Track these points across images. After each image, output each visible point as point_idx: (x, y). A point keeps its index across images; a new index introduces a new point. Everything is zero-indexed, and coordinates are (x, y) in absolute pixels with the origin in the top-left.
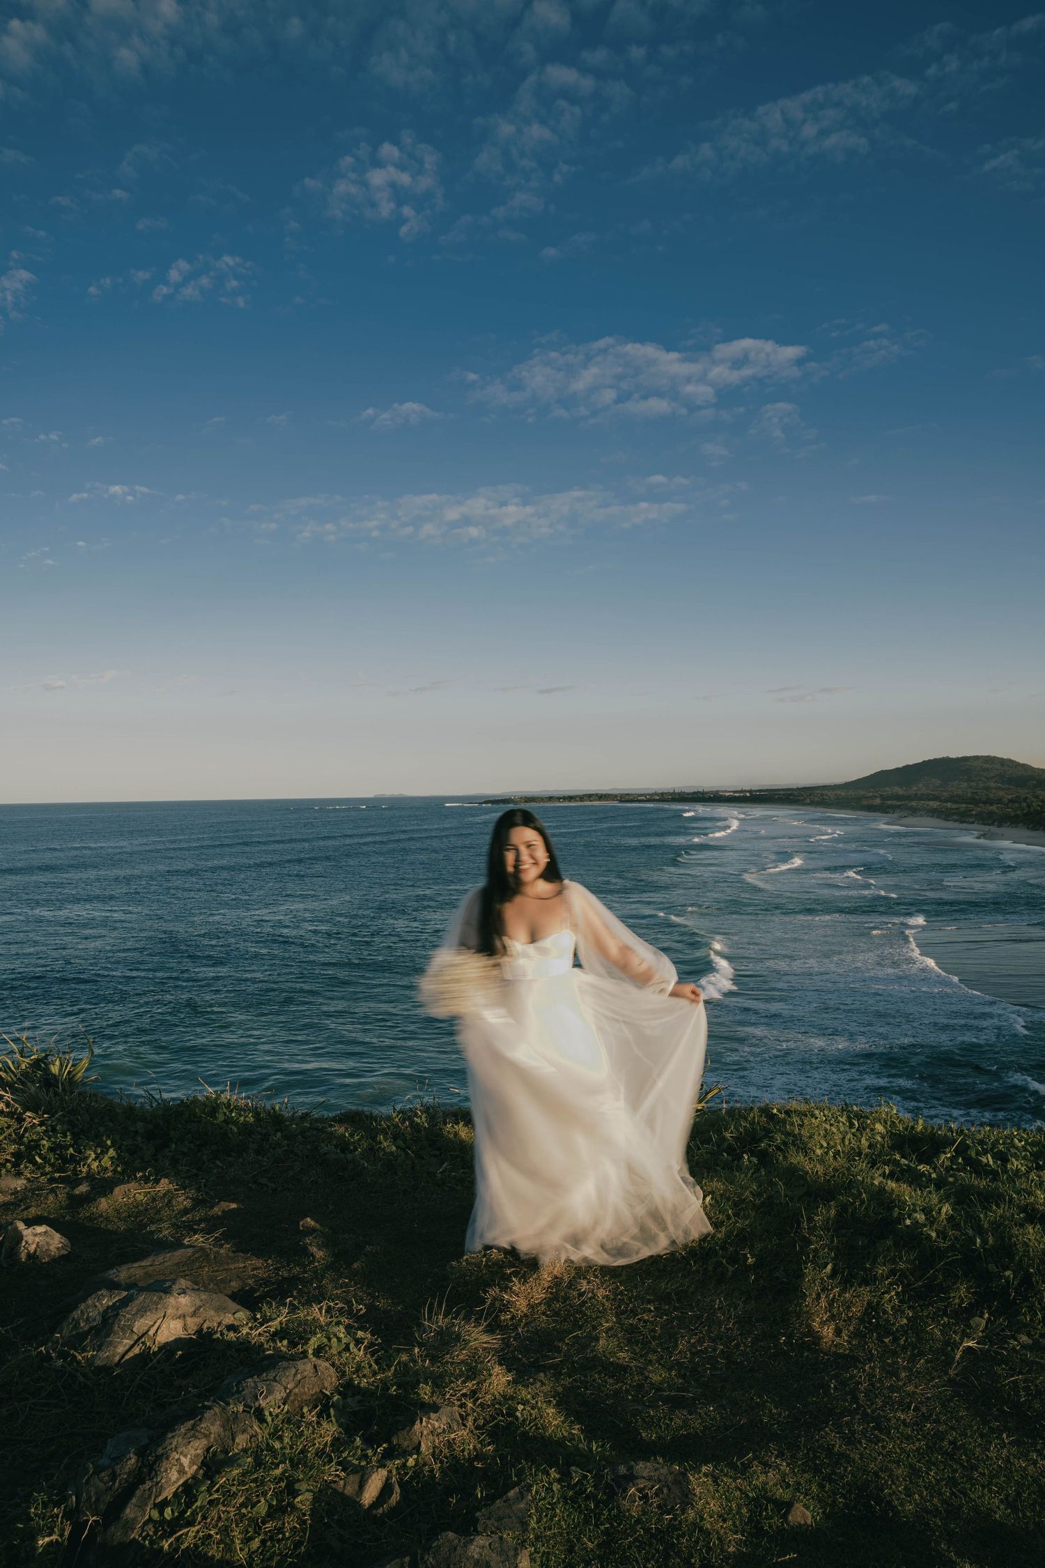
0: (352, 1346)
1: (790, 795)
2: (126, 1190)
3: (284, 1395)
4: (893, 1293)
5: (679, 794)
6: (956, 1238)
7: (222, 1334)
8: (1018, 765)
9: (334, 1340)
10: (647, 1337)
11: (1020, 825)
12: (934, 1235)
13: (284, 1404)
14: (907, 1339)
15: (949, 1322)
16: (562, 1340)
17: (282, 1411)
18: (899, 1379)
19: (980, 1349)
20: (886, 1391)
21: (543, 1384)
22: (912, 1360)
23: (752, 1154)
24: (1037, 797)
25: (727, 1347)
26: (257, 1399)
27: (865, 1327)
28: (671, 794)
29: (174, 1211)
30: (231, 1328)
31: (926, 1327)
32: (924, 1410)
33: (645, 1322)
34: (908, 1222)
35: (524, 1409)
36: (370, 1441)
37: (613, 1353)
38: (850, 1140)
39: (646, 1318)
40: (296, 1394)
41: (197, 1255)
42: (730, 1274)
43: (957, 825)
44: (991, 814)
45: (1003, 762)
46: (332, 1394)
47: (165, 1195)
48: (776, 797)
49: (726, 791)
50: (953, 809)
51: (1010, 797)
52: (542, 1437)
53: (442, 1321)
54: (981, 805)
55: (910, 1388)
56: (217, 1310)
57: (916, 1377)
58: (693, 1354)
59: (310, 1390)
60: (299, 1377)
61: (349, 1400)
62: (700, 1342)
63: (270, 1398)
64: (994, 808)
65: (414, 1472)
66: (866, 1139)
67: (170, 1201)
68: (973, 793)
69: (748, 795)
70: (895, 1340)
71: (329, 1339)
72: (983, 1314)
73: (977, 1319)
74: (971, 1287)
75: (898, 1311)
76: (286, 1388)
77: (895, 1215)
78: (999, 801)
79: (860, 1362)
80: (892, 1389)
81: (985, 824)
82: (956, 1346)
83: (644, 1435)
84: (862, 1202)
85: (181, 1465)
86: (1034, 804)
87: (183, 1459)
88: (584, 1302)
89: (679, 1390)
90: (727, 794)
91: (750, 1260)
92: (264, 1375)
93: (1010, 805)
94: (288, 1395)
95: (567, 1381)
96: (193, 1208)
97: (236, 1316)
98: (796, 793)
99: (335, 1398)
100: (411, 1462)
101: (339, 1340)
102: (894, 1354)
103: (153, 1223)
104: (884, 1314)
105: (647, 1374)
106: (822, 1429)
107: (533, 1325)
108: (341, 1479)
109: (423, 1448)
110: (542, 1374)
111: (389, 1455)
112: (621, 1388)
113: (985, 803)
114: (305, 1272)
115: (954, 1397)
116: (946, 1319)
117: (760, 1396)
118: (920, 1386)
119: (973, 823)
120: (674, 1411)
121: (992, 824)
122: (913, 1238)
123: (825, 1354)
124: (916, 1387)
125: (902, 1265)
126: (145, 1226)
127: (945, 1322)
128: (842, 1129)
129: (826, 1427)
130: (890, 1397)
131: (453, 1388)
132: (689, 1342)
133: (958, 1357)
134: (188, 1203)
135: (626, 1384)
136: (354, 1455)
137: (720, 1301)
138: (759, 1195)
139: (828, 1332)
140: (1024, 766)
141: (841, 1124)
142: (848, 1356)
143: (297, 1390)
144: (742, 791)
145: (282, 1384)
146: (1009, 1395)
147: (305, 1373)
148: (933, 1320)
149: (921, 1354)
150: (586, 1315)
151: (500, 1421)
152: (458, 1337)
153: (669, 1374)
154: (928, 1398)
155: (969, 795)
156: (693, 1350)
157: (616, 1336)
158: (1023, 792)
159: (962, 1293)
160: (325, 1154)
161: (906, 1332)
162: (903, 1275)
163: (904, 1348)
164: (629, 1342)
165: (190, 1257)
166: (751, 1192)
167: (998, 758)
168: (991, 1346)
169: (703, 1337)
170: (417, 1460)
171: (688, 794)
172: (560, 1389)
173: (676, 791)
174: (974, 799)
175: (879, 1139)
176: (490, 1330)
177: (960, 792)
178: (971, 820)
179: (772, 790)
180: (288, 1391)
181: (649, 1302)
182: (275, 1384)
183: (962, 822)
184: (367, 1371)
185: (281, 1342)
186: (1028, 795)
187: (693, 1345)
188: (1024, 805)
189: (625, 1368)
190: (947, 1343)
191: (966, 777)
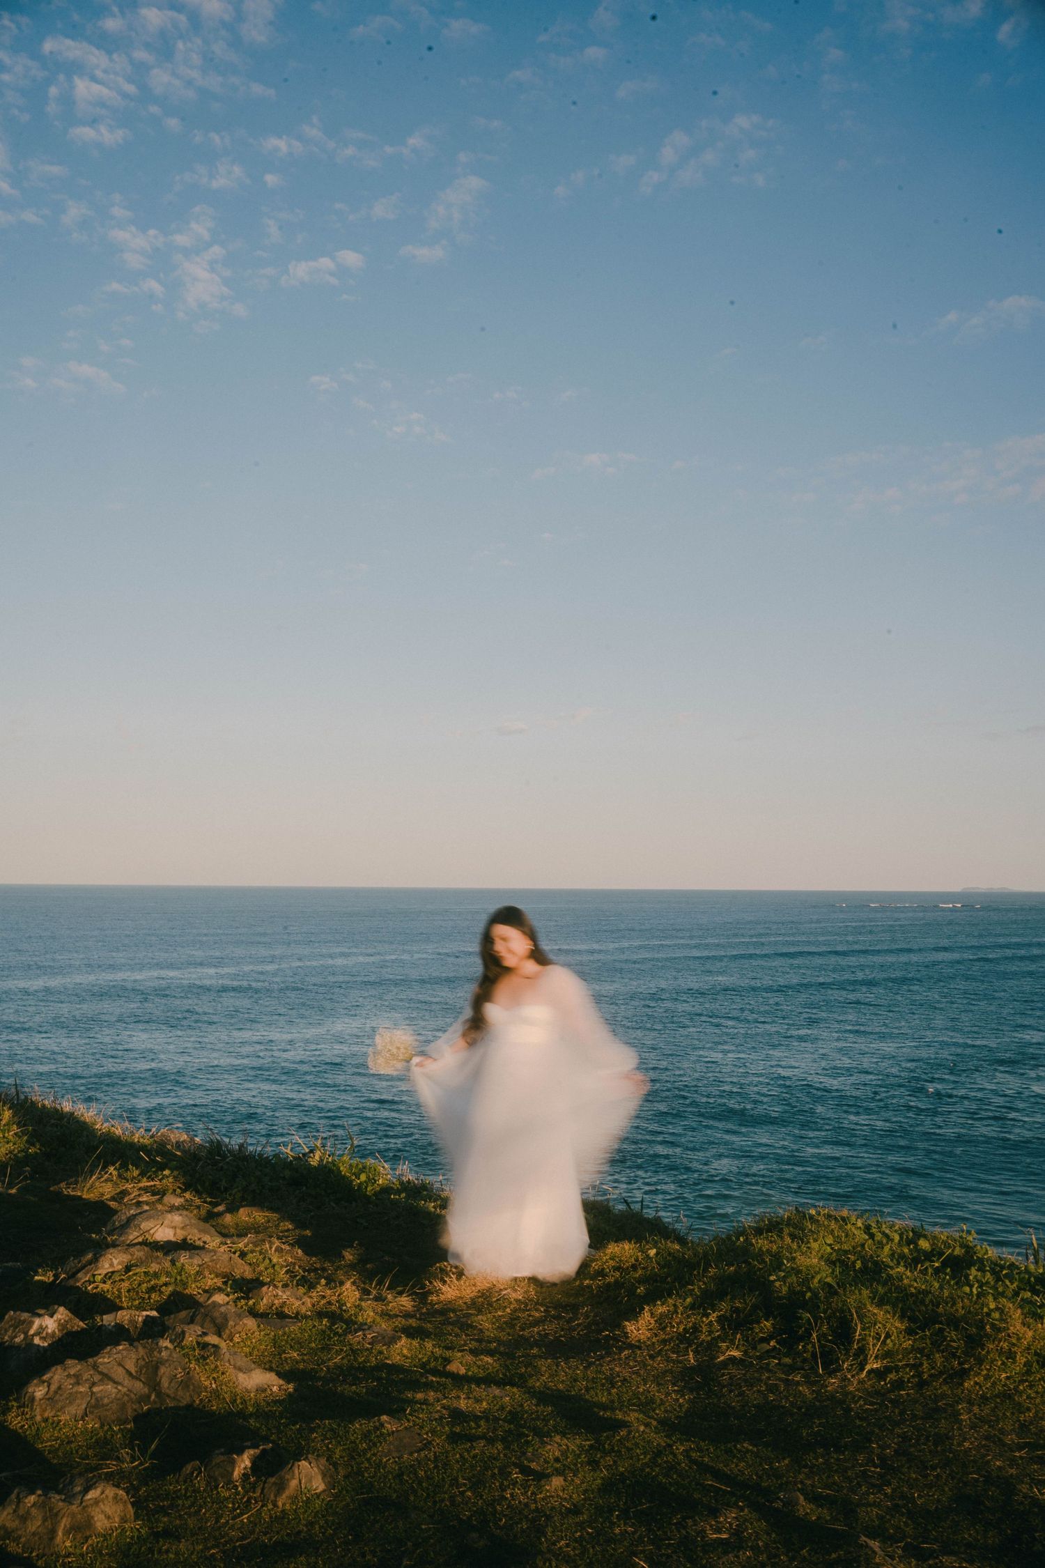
53: (385, 1292)
56: (200, 1231)
58: (538, 1333)
62: (551, 1329)
85: (112, 1262)
87: (114, 1260)
91: (639, 1291)
156: (542, 1332)
169: (557, 1327)
181: (545, 1306)
187: (545, 1330)
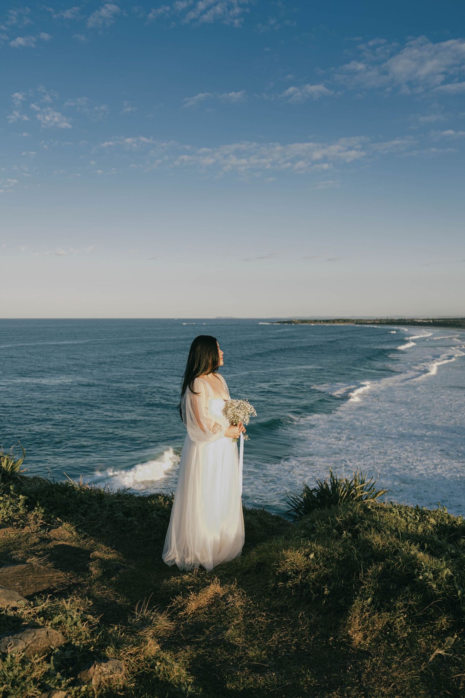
0: (78, 623)
1: (457, 322)
2: (5, 531)
3: (24, 647)
4: (402, 618)
5: (391, 320)
6: (447, 590)
7: (6, 612)
9: (69, 619)
10: (257, 631)
12: (434, 586)
13: (23, 652)
14: (404, 645)
15: (433, 638)
16: (207, 629)
17: (21, 655)
18: (390, 668)
19: (445, 655)
20: (380, 674)
21: (186, 651)
22: (403, 658)
23: (350, 531)
25: (300, 640)
26: (7, 648)
27: (382, 636)
28: (386, 320)
29: (28, 544)
30: (15, 609)
31: (418, 640)
32: (399, 687)
33: (259, 622)
34: (421, 577)
35: (160, 665)
36: (66, 675)
37: (233, 638)
38: (411, 527)
39: (260, 620)
40: (32, 647)
41: (27, 569)
42: (313, 599)
46: (55, 648)
47: (26, 535)
48: (448, 323)
49: (418, 319)
52: (167, 681)
53: (146, 613)
55: (395, 674)
56: (7, 598)
57: (401, 668)
58: (279, 642)
59: (42, 644)
60: (35, 637)
61: (66, 652)
62: (285, 636)
63: (15, 648)
65: (84, 694)
66: (422, 527)
67: (27, 539)
69: (431, 321)
70: (397, 645)
71: (67, 618)
72: (454, 635)
73: (449, 638)
74: (450, 619)
75: (403, 628)
76: (26, 643)
77: (416, 572)
79: (371, 656)
80: (384, 674)
82: (432, 652)
83: (228, 685)
84: (399, 564)
88: (228, 608)
89: (262, 662)
90: (419, 321)
91: (326, 592)
92: (16, 635)
94: (27, 647)
95: (201, 651)
96: (39, 543)
97: (19, 602)
98: (460, 321)
99: (56, 651)
100: (83, 689)
101: (72, 618)
102: (395, 653)
103: (15, 550)
104: (395, 629)
105: (247, 651)
106: (332, 692)
107: (196, 618)
108: (38, 695)
109: (94, 682)
110: (189, 647)
111: (72, 684)
112: (230, 658)
114: (85, 581)
115: (420, 682)
116: (431, 636)
117: (306, 670)
118: (402, 673)
120: (252, 674)
122: (423, 587)
123: (353, 649)
124: (399, 674)
125: (411, 602)
126: (12, 551)
127: (430, 638)
128: (409, 520)
129: (335, 691)
130: (381, 678)
131: (125, 650)
132: (279, 635)
133: (431, 659)
134: (37, 540)
135: (234, 656)
136: (53, 683)
137: (302, 614)
138: (343, 555)
139: (358, 638)
141: (409, 517)
142: (366, 652)
143: (33, 645)
144: (427, 320)
145: (24, 641)
146: (454, 684)
147: (40, 636)
148: (423, 635)
149: (410, 655)
150: (227, 615)
151: (146, 670)
152: (151, 621)
153: (261, 652)
154: (404, 681)
156: (280, 640)
157: (240, 628)
159: (443, 621)
160: (117, 517)
161: (405, 641)
162: (411, 607)
163: (402, 650)
164: (247, 633)
165: (24, 569)
166: (338, 554)
168: (454, 655)
169: (288, 634)
170: (86, 688)
171: (396, 320)
172: (195, 656)
173: (389, 319)
175: (430, 527)
176: (171, 619)
179: (446, 319)
180: (27, 645)
181: (264, 611)
182: (20, 641)
184: (83, 637)
185: (39, 618)
187: (281, 638)
189: (235, 647)
190: (428, 650)
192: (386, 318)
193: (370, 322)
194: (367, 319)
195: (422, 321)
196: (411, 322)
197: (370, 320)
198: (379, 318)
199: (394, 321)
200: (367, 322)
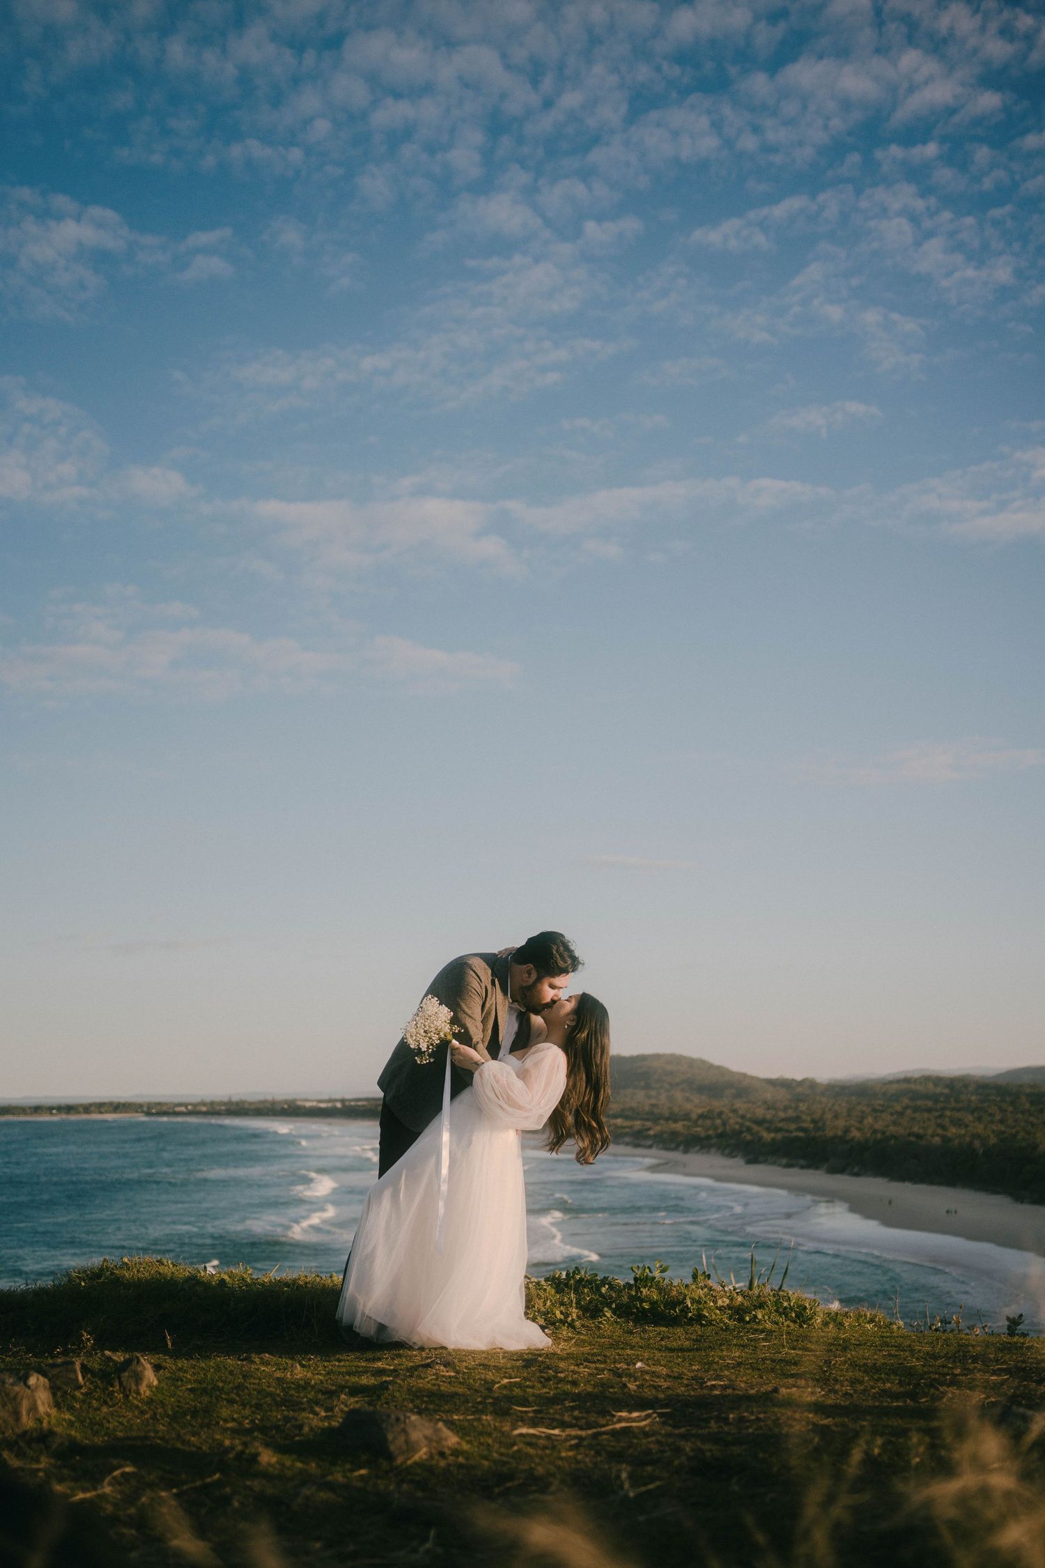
5: (237, 1103)
8: (711, 1067)
11: (713, 1150)
24: (735, 1111)
43: (629, 1150)
44: (674, 1134)
45: (691, 1062)
49: (307, 1100)
50: (624, 1127)
51: (700, 1111)
54: (662, 1122)
64: (679, 1126)
68: (653, 1106)
69: (339, 1105)
78: (687, 1117)
81: (666, 1149)
86: (731, 1121)
90: (308, 1104)
93: (700, 1122)
113: (667, 1119)
119: (650, 1147)
121: (676, 1149)
140: (718, 1068)
155: (647, 1108)
158: (718, 1105)
167: (685, 1058)
171: (251, 1104)
173: (234, 1099)
174: (652, 1113)
177: (634, 1105)
178: (650, 1142)
183: (637, 1146)
186: (724, 1109)
188: (718, 1122)
191: (642, 1084)
192: (226, 1099)
193: (183, 1109)
194: (177, 1100)
195: (314, 1104)
196: (289, 1106)
197: (186, 1105)
198: (208, 1100)
199: (247, 1106)
200: (178, 1109)
